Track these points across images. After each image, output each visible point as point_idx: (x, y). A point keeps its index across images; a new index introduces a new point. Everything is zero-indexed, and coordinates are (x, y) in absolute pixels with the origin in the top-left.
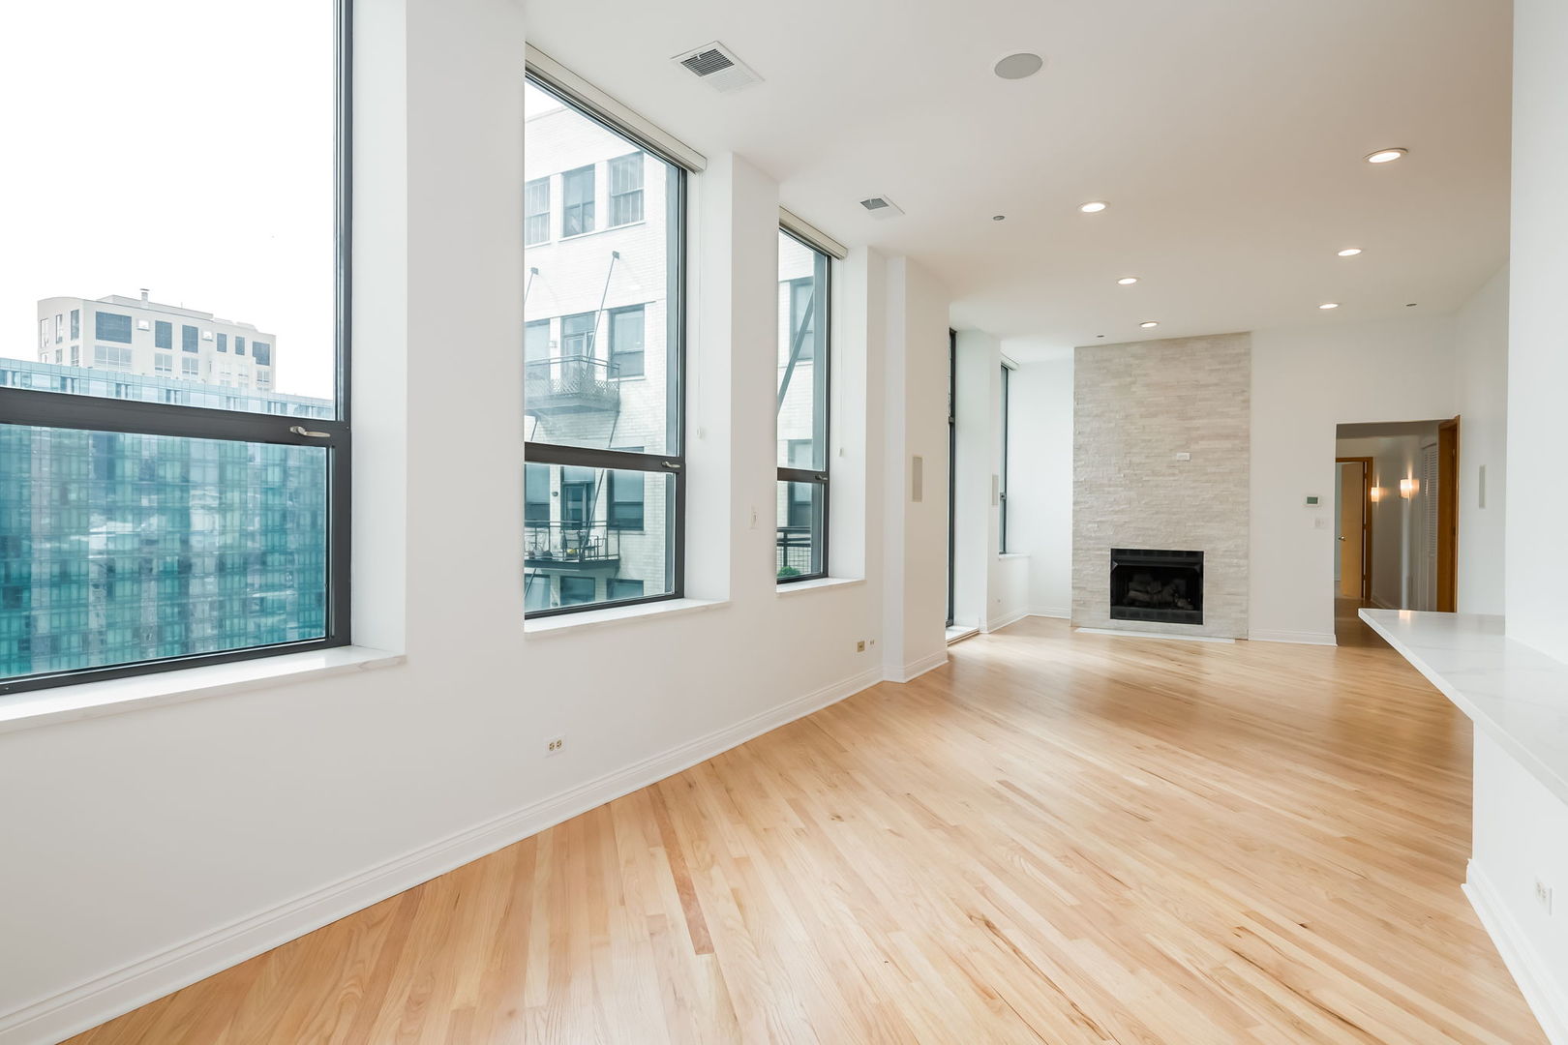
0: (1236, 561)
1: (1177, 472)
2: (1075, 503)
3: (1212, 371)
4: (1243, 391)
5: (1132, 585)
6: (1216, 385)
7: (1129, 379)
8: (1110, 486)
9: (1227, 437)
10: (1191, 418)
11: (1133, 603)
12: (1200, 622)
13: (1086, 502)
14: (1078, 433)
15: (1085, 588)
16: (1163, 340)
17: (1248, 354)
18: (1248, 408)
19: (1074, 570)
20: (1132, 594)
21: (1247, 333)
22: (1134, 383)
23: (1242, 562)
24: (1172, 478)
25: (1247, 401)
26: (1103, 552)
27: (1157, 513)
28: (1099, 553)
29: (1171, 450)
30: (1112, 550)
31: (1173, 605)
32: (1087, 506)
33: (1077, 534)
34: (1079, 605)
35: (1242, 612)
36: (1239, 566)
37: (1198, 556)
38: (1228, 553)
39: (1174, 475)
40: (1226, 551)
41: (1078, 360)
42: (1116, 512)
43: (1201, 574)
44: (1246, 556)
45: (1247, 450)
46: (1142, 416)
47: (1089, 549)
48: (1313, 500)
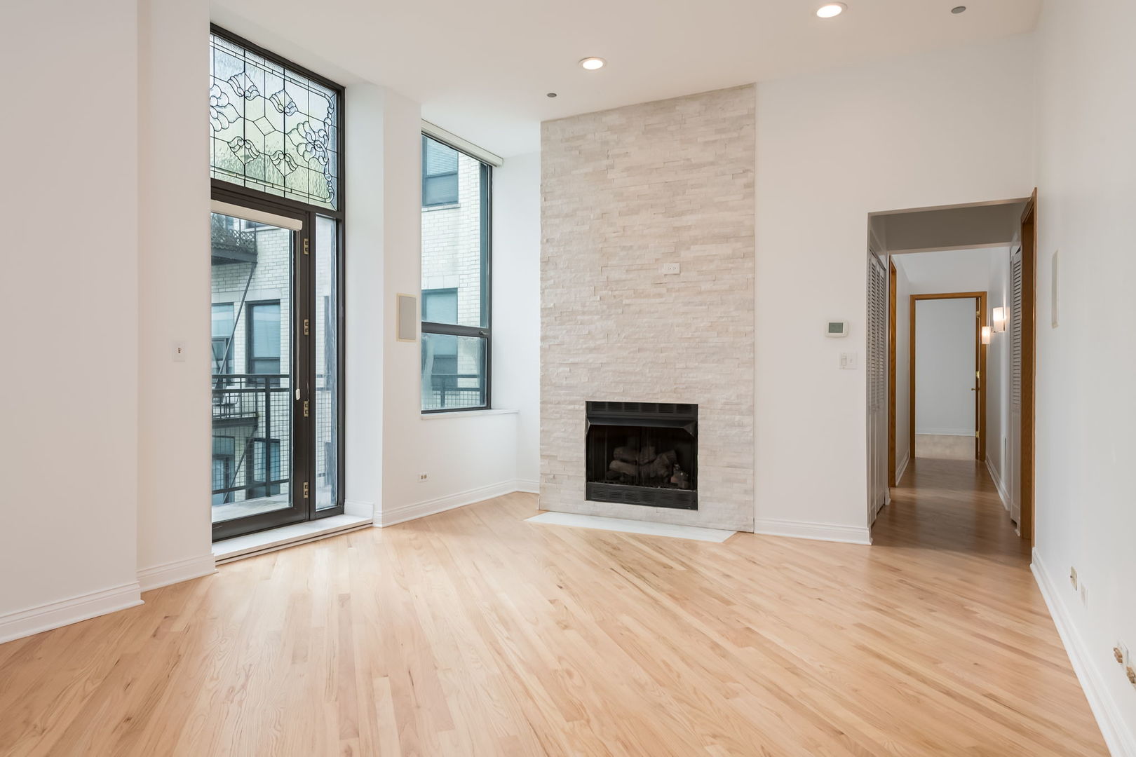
0: (737, 418)
1: (664, 291)
2: (543, 339)
3: (706, 143)
4: (745, 171)
5: (618, 451)
6: (712, 164)
7: (606, 162)
8: (584, 313)
9: (726, 238)
10: (681, 214)
11: (616, 478)
12: (694, 506)
13: (555, 337)
14: (546, 241)
15: (555, 457)
16: (647, 104)
17: (752, 116)
18: (752, 195)
19: (542, 432)
20: (615, 465)
21: (751, 86)
22: (612, 167)
23: (747, 420)
24: (658, 300)
25: (751, 185)
26: (577, 407)
27: (640, 350)
28: (571, 407)
29: (657, 260)
30: (587, 402)
31: (663, 481)
32: (557, 342)
33: (545, 381)
34: (551, 478)
35: (746, 492)
36: (741, 425)
37: (690, 411)
38: (728, 407)
39: (660, 295)
40: (726, 404)
41: (545, 140)
42: (591, 350)
43: (693, 440)
44: (751, 411)
45: (752, 256)
46: (620, 214)
47: (559, 403)
48: (836, 328)
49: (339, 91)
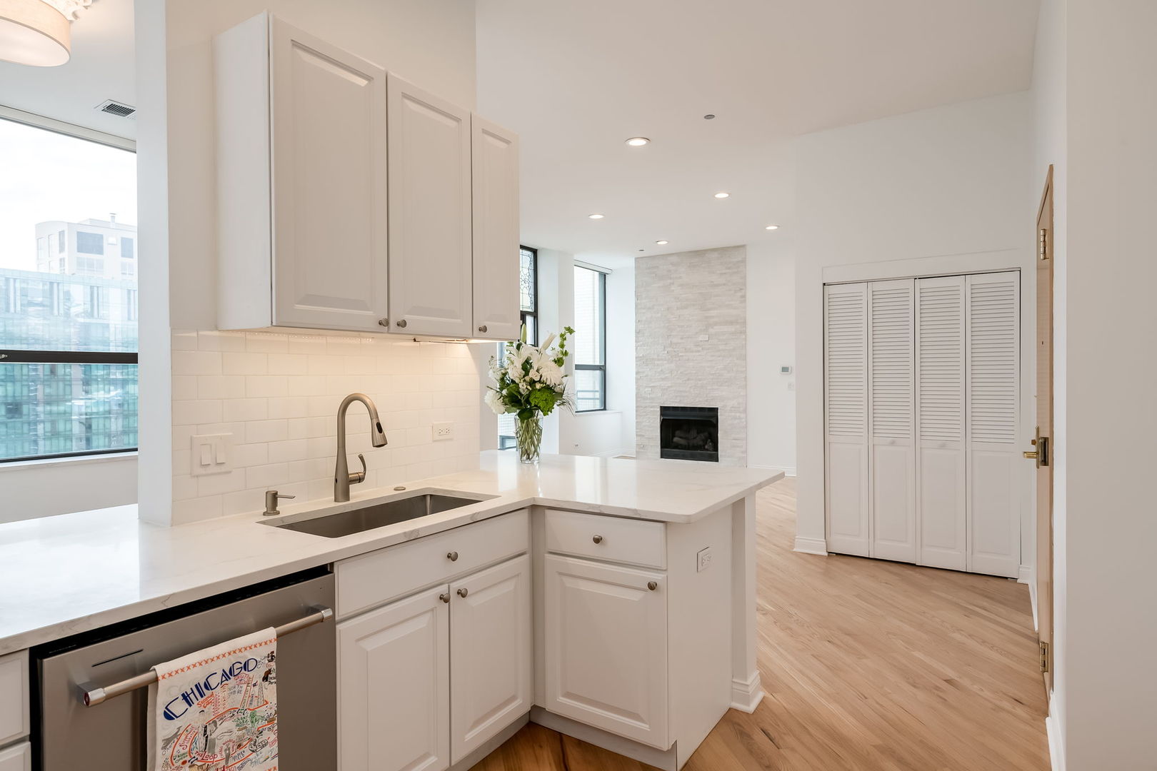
0: (738, 414)
1: (700, 349)
2: (637, 373)
3: (721, 274)
4: (741, 289)
5: (678, 433)
6: (724, 285)
7: (669, 281)
8: (659, 360)
9: (731, 323)
10: (709, 310)
11: (677, 446)
12: (717, 460)
13: (643, 372)
14: (638, 321)
15: (643, 436)
16: (691, 252)
17: (744, 261)
18: (745, 301)
19: (637, 422)
20: (676, 439)
21: (743, 246)
22: (673, 284)
23: (743, 415)
24: (697, 354)
25: (744, 296)
26: (655, 409)
27: (688, 380)
28: (652, 409)
29: (697, 333)
30: (661, 407)
31: (701, 447)
32: (645, 375)
33: (639, 396)
34: (641, 448)
35: (743, 452)
36: (740, 418)
37: (713, 412)
38: (733, 409)
39: (699, 351)
40: (732, 407)
41: (637, 268)
42: (663, 379)
43: (715, 426)
44: (745, 411)
45: (745, 332)
46: (678, 309)
47: (646, 407)
48: (785, 369)
49: (535, 252)
